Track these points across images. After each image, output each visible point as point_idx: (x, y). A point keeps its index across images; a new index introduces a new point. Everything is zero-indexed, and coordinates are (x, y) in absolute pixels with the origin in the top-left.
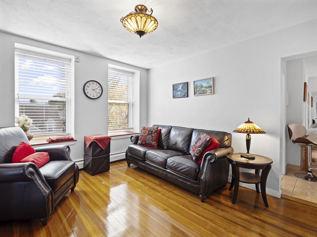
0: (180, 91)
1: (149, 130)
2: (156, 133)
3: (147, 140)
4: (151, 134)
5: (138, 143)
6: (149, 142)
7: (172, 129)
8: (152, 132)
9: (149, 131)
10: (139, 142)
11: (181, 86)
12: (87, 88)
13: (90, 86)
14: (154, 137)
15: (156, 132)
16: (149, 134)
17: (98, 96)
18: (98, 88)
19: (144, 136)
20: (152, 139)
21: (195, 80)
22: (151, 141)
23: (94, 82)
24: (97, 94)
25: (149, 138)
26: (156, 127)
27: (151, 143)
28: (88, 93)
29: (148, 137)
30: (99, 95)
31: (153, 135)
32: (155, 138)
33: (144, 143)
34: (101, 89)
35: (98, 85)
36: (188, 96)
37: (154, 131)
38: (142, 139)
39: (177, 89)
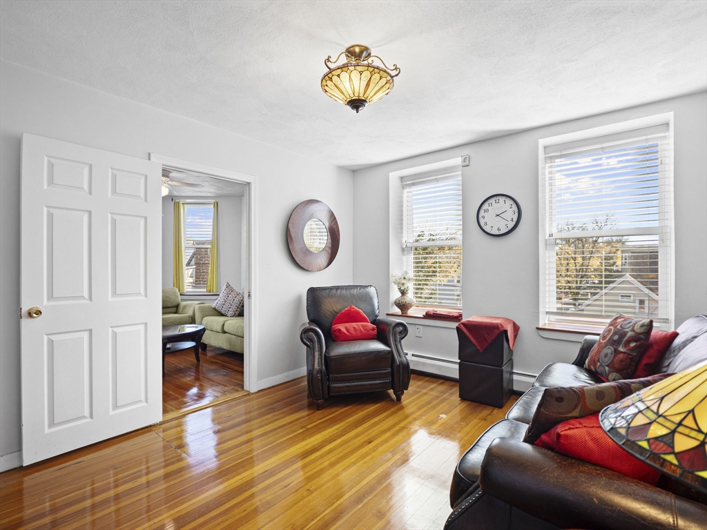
1: (619, 327)
2: (633, 345)
3: (598, 361)
4: (618, 342)
5: (585, 366)
6: (602, 368)
8: (623, 335)
9: (616, 333)
10: (587, 360)
12: (486, 214)
13: (490, 208)
14: (621, 356)
15: (635, 338)
16: (611, 342)
17: (510, 228)
18: (508, 209)
19: (599, 344)
20: (612, 362)
22: (607, 368)
23: (499, 198)
24: (507, 223)
25: (606, 356)
26: (643, 321)
27: (607, 376)
28: (486, 224)
29: (606, 351)
30: (511, 225)
31: (621, 349)
32: (622, 361)
33: (593, 368)
34: (516, 210)
35: (509, 202)
37: (630, 334)
38: (592, 354)
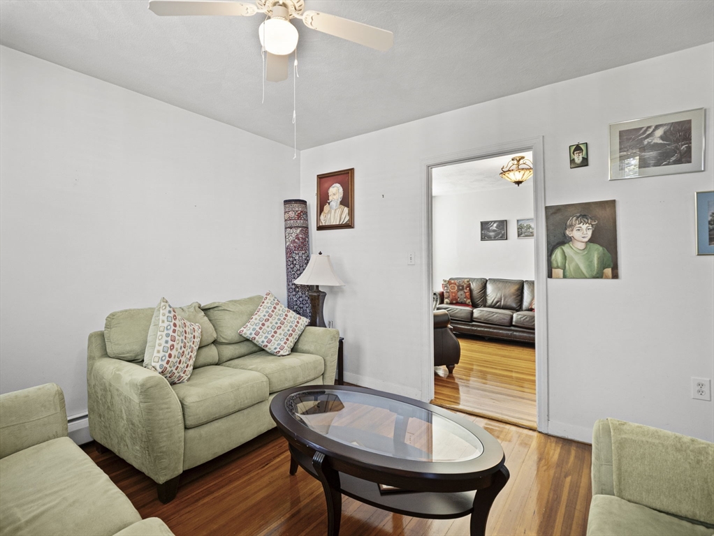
0: (494, 231)
3: (457, 299)
5: (445, 302)
6: (462, 300)
7: (488, 282)
8: (463, 286)
9: (458, 286)
10: (446, 300)
11: (495, 225)
16: (459, 290)
19: (452, 292)
21: (519, 218)
25: (461, 295)
26: (466, 280)
27: (465, 302)
31: (466, 291)
32: (467, 295)
33: (454, 302)
36: (506, 239)
38: (451, 297)
39: (489, 228)
